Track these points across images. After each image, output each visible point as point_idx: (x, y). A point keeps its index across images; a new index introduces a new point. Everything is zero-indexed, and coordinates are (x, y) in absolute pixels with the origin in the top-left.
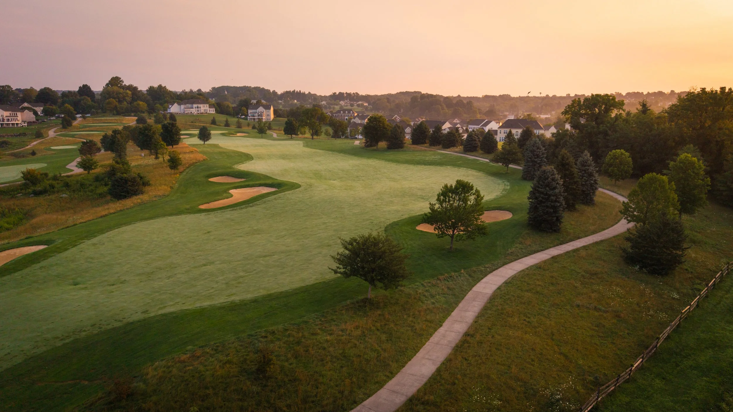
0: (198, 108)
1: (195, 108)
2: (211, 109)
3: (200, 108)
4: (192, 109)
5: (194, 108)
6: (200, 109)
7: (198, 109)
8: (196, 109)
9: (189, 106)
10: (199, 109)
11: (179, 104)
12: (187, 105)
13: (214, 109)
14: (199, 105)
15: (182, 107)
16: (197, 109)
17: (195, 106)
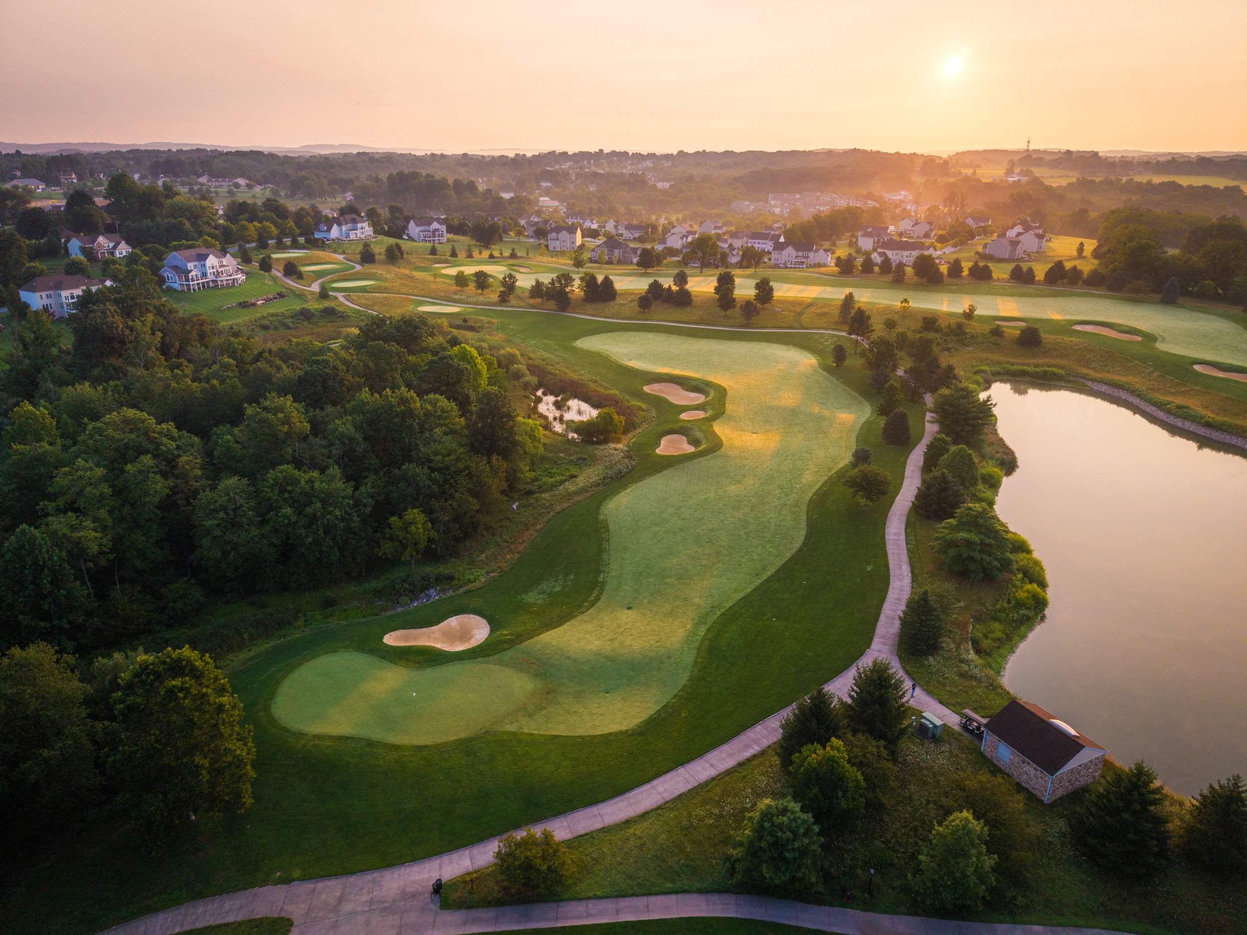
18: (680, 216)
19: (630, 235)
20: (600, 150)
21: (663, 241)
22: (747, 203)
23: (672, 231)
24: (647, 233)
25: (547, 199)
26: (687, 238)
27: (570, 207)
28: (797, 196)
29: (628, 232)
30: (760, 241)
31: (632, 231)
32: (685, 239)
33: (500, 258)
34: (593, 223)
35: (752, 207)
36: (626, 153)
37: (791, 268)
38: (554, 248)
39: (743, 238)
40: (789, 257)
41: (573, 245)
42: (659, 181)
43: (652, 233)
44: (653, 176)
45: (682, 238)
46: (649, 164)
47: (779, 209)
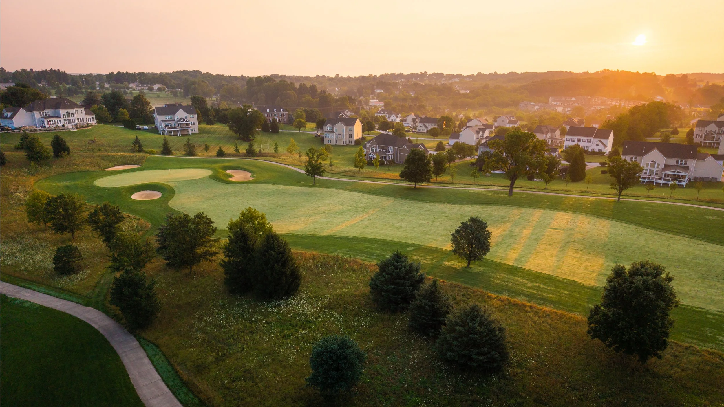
0: (68, 115)
1: (64, 116)
2: (90, 117)
3: (73, 115)
4: (59, 119)
5: (62, 116)
6: (73, 118)
7: (69, 118)
8: (65, 118)
9: (50, 112)
10: (71, 118)
11: (30, 110)
12: (45, 111)
13: (94, 116)
14: (71, 111)
15: (37, 115)
16: (67, 118)
17: (62, 112)
18: (477, 113)
19: (424, 128)
20: (425, 72)
21: (456, 136)
22: (533, 103)
23: (468, 124)
24: (441, 127)
25: (377, 100)
26: (484, 132)
27: (387, 105)
28: (573, 99)
29: (421, 125)
30: (582, 138)
31: (426, 124)
32: (481, 133)
33: (234, 155)
34: (397, 117)
35: (537, 107)
36: (442, 74)
37: (658, 184)
38: (329, 142)
39: (547, 133)
40: (653, 166)
41: (351, 139)
42: (463, 89)
43: (446, 126)
44: (458, 86)
45: (478, 132)
46: (457, 80)
47: (562, 108)
